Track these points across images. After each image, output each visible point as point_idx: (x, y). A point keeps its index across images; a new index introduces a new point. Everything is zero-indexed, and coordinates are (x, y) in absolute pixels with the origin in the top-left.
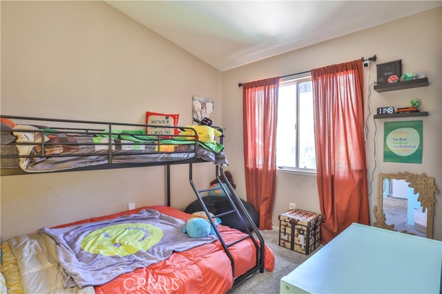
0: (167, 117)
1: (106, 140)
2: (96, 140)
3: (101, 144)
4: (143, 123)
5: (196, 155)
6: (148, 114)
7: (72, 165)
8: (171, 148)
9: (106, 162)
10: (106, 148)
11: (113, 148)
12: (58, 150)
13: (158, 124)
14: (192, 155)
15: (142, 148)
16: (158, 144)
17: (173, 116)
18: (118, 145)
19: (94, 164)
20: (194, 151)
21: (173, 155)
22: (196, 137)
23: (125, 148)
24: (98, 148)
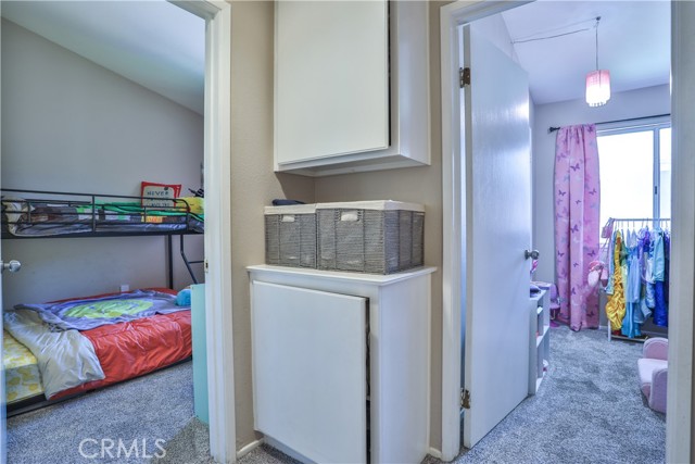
0: (166, 187)
1: (89, 210)
2: (79, 210)
3: (85, 214)
4: (138, 195)
5: (188, 226)
6: (144, 184)
7: (57, 232)
8: (159, 219)
9: (90, 230)
10: (90, 217)
11: (97, 217)
12: (43, 219)
13: (156, 196)
14: (184, 226)
15: (127, 218)
16: (145, 215)
17: (174, 187)
18: (102, 214)
19: (78, 231)
20: (185, 223)
21: (160, 226)
22: (188, 208)
23: (108, 218)
24: (81, 217)
